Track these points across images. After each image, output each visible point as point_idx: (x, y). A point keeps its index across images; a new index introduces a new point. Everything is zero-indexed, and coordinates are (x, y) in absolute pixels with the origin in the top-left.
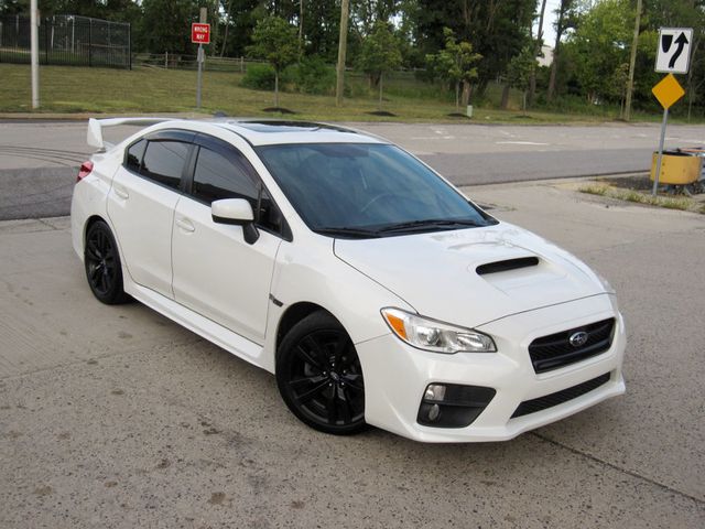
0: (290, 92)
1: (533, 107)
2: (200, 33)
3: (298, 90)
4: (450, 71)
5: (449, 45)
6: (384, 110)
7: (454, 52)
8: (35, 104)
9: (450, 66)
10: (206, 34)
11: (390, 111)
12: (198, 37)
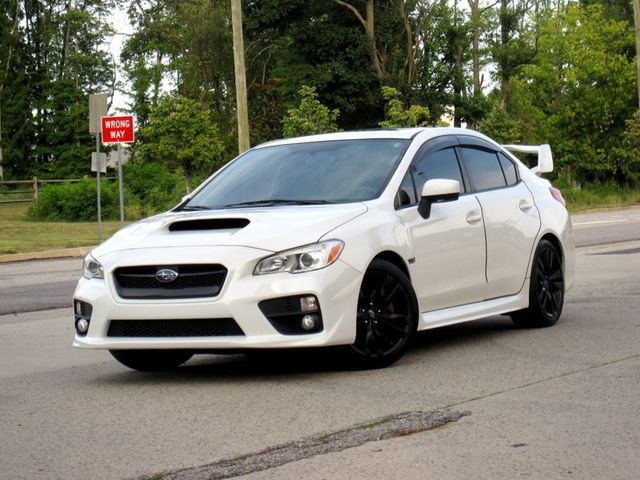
2: (116, 130)
10: (128, 130)
12: (113, 134)
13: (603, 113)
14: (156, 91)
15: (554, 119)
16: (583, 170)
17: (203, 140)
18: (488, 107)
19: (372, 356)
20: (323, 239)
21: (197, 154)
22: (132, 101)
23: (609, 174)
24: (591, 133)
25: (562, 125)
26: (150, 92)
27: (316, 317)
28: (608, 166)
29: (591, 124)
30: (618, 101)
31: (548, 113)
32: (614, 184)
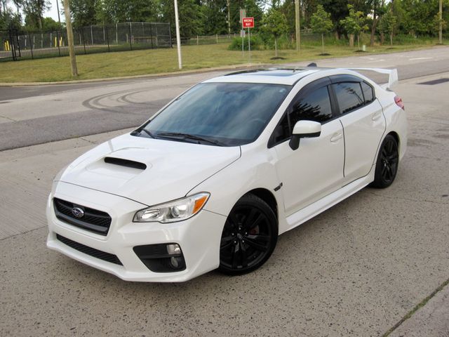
0: (261, 50)
1: (384, 43)
2: (248, 23)
3: (265, 48)
4: (355, 28)
5: (351, 13)
6: (325, 53)
7: (354, 18)
8: (180, 67)
9: (353, 25)
10: (252, 23)
11: (328, 53)
12: (247, 24)
13: (426, 12)
14: (278, 4)
15: (409, 13)
16: (418, 31)
17: (281, 25)
18: (385, 11)
19: (239, 267)
20: (189, 194)
21: (279, 30)
22: (271, 7)
23: (427, 32)
24: (421, 18)
25: (412, 15)
26: (276, 4)
27: (179, 259)
28: (427, 30)
29: (421, 15)
30: (432, 8)
31: (407, 11)
32: (428, 36)
